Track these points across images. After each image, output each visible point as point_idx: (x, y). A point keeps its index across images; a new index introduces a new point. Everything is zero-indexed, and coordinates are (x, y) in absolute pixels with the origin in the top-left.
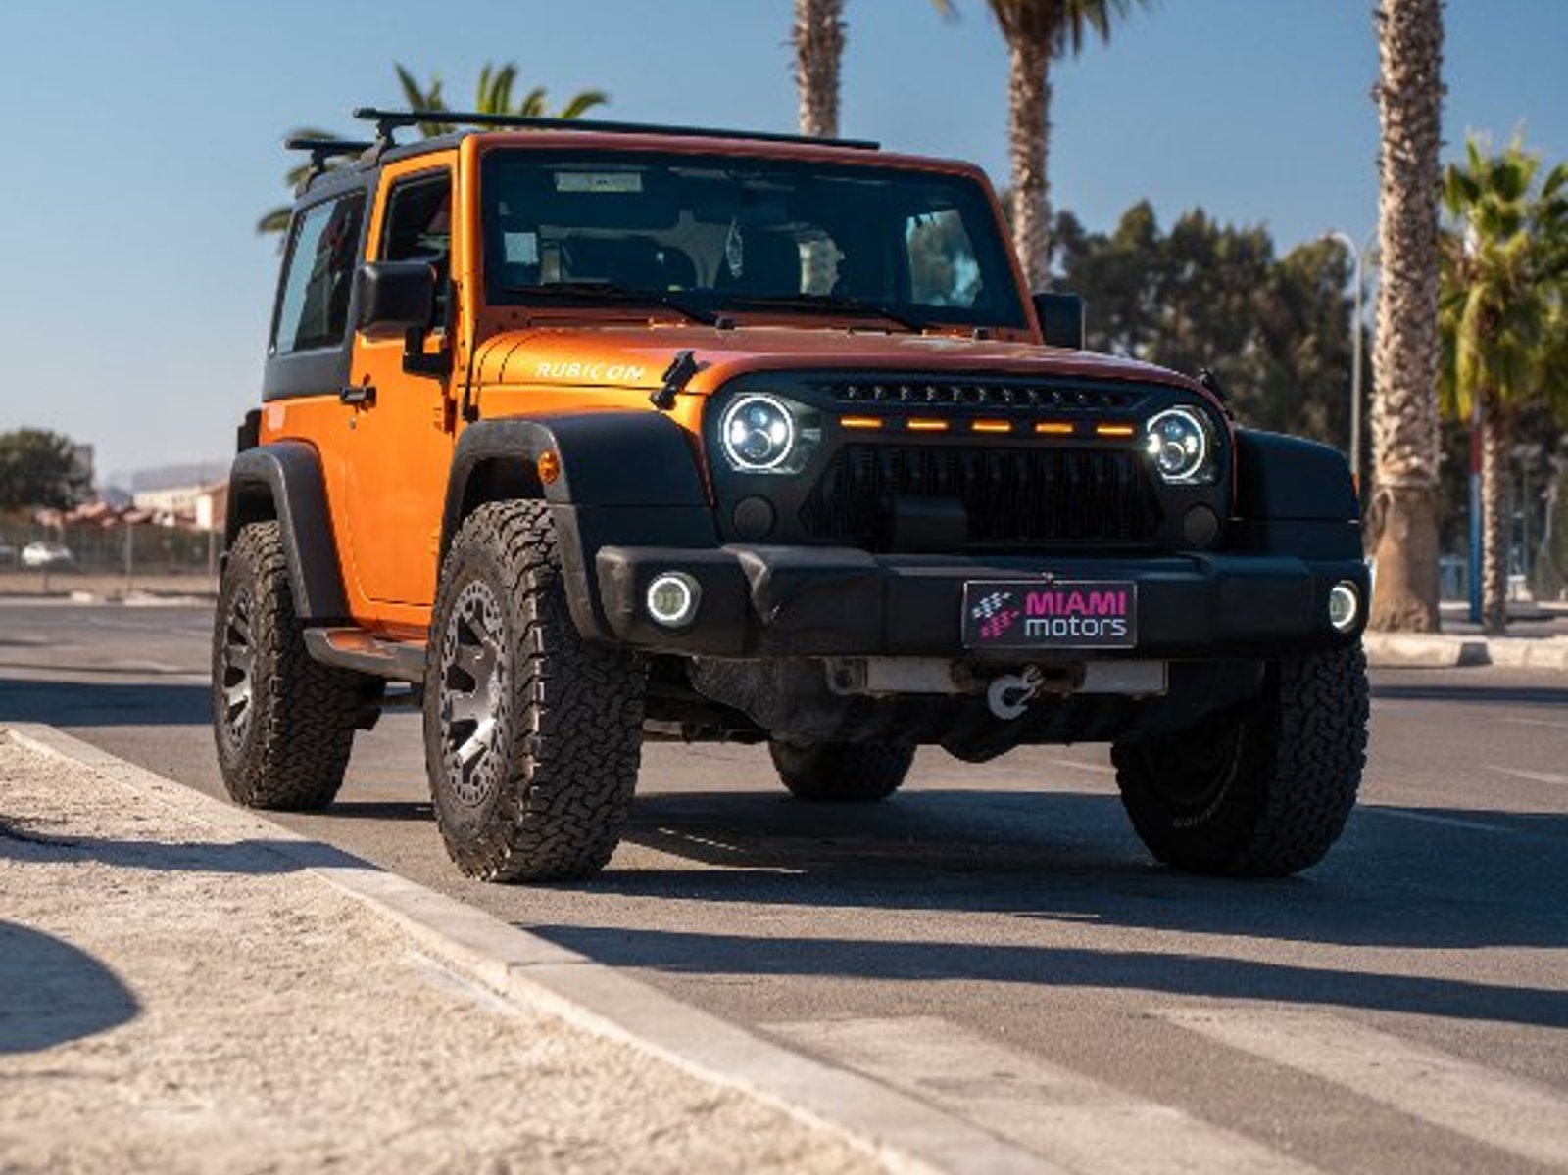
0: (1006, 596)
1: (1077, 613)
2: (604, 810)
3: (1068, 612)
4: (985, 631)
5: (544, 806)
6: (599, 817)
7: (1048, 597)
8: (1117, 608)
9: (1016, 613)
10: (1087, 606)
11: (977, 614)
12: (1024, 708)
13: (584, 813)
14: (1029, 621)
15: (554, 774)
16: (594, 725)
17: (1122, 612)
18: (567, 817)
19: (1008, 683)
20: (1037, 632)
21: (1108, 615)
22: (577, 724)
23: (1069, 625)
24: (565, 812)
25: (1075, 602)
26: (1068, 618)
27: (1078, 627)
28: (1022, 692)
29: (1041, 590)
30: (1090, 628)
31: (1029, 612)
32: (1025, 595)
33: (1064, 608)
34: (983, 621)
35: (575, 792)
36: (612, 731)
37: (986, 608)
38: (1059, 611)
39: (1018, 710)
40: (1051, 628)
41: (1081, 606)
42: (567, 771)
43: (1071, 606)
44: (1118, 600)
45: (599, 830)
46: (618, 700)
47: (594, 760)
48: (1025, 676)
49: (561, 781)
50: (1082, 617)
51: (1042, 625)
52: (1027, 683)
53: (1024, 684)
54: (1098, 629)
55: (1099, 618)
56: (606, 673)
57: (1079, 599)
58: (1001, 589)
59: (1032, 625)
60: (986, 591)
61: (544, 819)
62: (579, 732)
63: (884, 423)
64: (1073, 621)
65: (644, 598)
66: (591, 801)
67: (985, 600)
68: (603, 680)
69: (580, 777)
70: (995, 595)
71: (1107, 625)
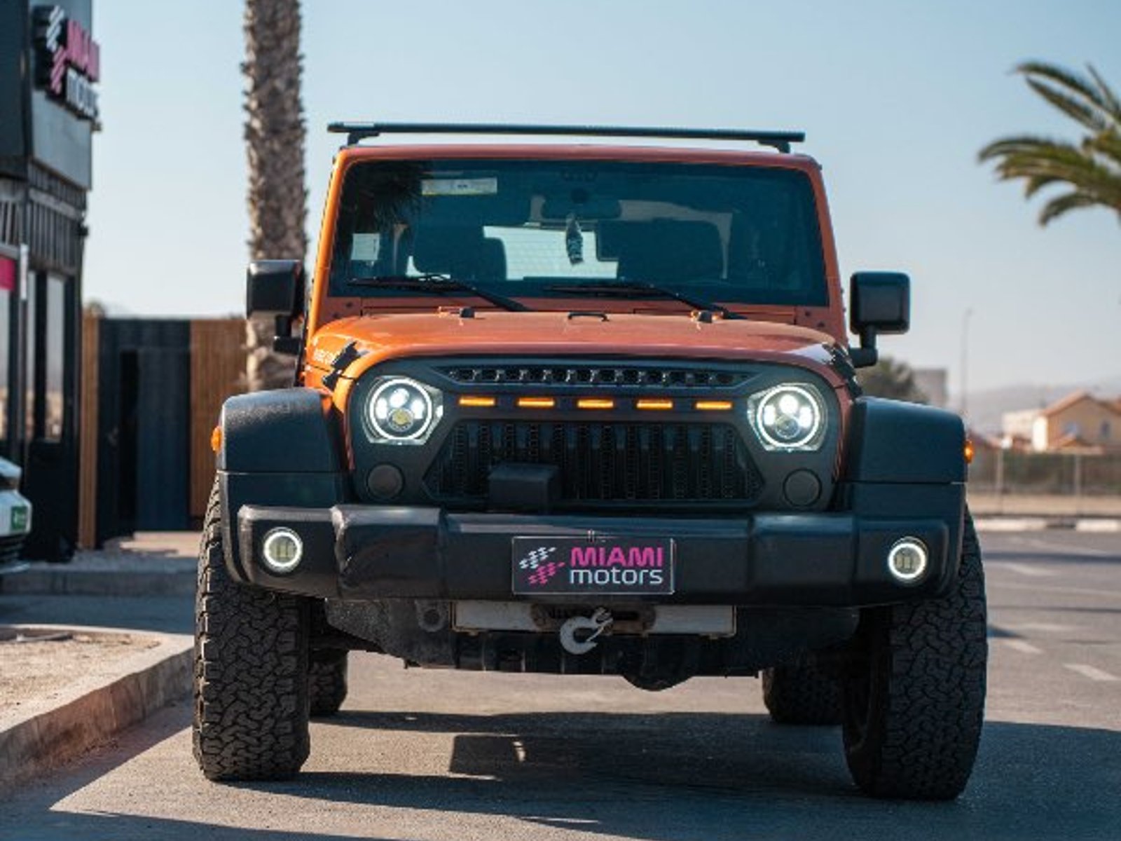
0: (552, 549)
1: (618, 565)
2: (269, 722)
3: (609, 564)
4: (532, 579)
5: (217, 718)
6: (266, 728)
7: (591, 550)
8: (656, 559)
9: (561, 564)
10: (627, 558)
11: (523, 564)
12: (594, 645)
13: (252, 725)
14: (573, 572)
15: (219, 692)
16: (251, 652)
17: (659, 563)
18: (237, 728)
19: (580, 623)
20: (581, 581)
21: (647, 566)
22: (236, 653)
23: (611, 575)
24: (234, 723)
25: (617, 555)
26: (609, 569)
27: (619, 577)
28: (593, 631)
29: (585, 544)
30: (629, 577)
31: (573, 563)
32: (572, 548)
33: (607, 559)
34: (529, 571)
35: (241, 707)
36: (266, 658)
37: (533, 560)
38: (602, 563)
39: (589, 645)
40: (593, 577)
41: (621, 559)
42: (231, 688)
43: (611, 559)
44: (656, 554)
45: (271, 739)
46: (273, 632)
47: (255, 682)
48: (594, 618)
49: (227, 698)
50: (623, 569)
51: (586, 575)
52: (597, 624)
53: (592, 624)
54: (638, 578)
55: (638, 569)
56: (262, 611)
57: (620, 554)
58: (547, 544)
59: (576, 575)
60: (535, 545)
61: (218, 729)
62: (238, 658)
63: (496, 401)
64: (614, 571)
65: (262, 548)
66: (255, 715)
67: (532, 553)
68: (260, 616)
69: (242, 695)
70: (541, 549)
71: (646, 576)
